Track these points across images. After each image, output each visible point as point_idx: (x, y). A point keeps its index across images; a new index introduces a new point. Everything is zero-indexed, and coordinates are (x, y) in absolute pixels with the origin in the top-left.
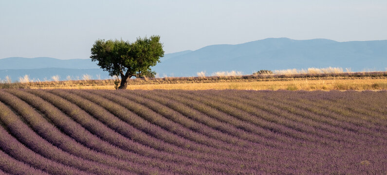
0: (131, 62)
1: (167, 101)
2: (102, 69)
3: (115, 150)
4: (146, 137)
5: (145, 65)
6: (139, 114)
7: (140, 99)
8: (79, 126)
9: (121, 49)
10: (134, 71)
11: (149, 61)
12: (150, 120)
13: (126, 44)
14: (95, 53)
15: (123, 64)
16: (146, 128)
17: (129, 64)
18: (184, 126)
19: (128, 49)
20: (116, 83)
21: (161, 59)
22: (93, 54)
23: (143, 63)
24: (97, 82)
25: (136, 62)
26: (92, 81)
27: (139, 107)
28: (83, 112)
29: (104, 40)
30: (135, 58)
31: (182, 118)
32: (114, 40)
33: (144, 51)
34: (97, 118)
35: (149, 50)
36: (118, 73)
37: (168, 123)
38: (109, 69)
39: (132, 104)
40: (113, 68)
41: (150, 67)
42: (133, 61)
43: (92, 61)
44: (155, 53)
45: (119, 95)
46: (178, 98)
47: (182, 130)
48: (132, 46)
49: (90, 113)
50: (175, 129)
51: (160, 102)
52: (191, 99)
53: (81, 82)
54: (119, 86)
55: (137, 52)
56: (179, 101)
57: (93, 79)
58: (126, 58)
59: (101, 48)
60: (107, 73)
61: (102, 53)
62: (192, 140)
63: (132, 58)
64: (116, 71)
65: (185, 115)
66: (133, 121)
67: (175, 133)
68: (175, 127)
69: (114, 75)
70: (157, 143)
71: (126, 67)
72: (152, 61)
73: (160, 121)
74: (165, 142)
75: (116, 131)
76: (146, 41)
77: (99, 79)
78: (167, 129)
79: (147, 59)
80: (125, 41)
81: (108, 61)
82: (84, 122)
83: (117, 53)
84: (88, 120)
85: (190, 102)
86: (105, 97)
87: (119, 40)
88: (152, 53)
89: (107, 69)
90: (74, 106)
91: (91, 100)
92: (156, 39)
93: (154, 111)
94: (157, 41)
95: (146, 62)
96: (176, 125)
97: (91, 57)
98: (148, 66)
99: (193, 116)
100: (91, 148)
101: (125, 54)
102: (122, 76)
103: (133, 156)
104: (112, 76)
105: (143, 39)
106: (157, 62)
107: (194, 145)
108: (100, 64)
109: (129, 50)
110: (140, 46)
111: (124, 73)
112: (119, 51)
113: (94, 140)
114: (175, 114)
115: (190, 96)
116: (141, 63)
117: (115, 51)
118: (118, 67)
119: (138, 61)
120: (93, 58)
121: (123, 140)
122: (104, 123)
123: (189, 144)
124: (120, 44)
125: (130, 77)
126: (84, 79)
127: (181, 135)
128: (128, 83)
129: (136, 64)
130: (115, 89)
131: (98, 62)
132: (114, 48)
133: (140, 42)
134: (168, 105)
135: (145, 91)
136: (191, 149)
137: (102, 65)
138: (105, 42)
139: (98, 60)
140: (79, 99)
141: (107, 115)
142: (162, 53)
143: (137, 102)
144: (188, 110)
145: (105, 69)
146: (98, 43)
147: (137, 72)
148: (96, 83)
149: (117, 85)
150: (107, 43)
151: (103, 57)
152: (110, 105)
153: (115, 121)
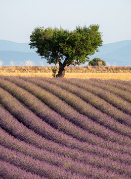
0: (69, 50)
1: (100, 91)
2: (41, 57)
3: (38, 139)
4: (73, 127)
5: (83, 54)
6: (70, 104)
7: (74, 88)
8: (8, 114)
9: (60, 37)
10: (72, 59)
11: (87, 50)
12: (79, 110)
13: (65, 32)
14: (34, 40)
15: (61, 52)
16: (74, 118)
17: (67, 52)
18: (112, 116)
19: (67, 37)
20: (54, 71)
21: (99, 48)
22: (32, 41)
23: (81, 52)
24: (40, 68)
25: (74, 51)
26: (35, 67)
27: (71, 97)
28: (15, 99)
29: (43, 27)
30: (73, 46)
31: (111, 109)
32: (53, 28)
33: (82, 40)
34: (27, 106)
35: (87, 39)
36: (57, 61)
37: (97, 113)
38: (48, 56)
39: (64, 93)
40: (51, 56)
41: (88, 56)
42: (72, 49)
43: (31, 48)
44: (94, 42)
45: (54, 83)
46: (112, 89)
47: (109, 121)
48: (71, 34)
49: (22, 101)
50: (102, 119)
51: (93, 92)
52: (125, 90)
53: (23, 68)
54: (57, 73)
55: (76, 40)
56: (111, 92)
57: (36, 66)
58: (64, 46)
59: (40, 35)
60: (46, 60)
61: (41, 40)
62: (117, 131)
63: (70, 47)
64: (54, 59)
65: (115, 105)
66: (62, 111)
67: (101, 124)
68: (103, 117)
69: (52, 62)
70: (82, 133)
71: (64, 55)
72: (90, 50)
73: (89, 111)
74: (90, 132)
75: (43, 120)
76: (85, 30)
77: (43, 65)
78: (94, 119)
79: (85, 48)
80: (64, 29)
81: (46, 49)
82: (13, 110)
83: (56, 41)
84: (18, 107)
85: (122, 93)
86: (39, 85)
87: (59, 28)
88: (90, 42)
89: (46, 56)
90: (7, 93)
91: (25, 88)
92: (95, 28)
93: (85, 100)
94: (96, 30)
95: (84, 51)
96: (105, 115)
97: (30, 44)
98: (86, 55)
99: (123, 107)
100: (15, 136)
101: (64, 42)
102: (60, 63)
103: (54, 145)
104: (50, 63)
105: (82, 27)
106: (95, 51)
107: (117, 136)
108: (38, 52)
109: (68, 39)
110: (79, 34)
111: (62, 61)
112: (57, 39)
113: (20, 128)
114: (105, 105)
115: (124, 86)
116: (79, 52)
117: (54, 39)
118: (56, 55)
119: (76, 49)
120: (32, 45)
121: (49, 129)
122: (34, 111)
123: (113, 135)
124: (59, 32)
125: (68, 65)
126: (27, 65)
127: (107, 127)
128: (66, 71)
129: (74, 52)
130: (52, 77)
131: (36, 49)
132: (53, 36)
133: (79, 31)
134: (100, 96)
135: (80, 80)
136: (114, 141)
137: (41, 52)
138: (44, 30)
139: (37, 47)
140: (13, 87)
141: (37, 104)
142: (101, 42)
143: (70, 91)
144: (119, 101)
145: (44, 56)
146: (37, 30)
147: (75, 61)
148: (38, 70)
149: (55, 73)
150: (46, 31)
151: (41, 45)
152: (43, 93)
153: (45, 110)
